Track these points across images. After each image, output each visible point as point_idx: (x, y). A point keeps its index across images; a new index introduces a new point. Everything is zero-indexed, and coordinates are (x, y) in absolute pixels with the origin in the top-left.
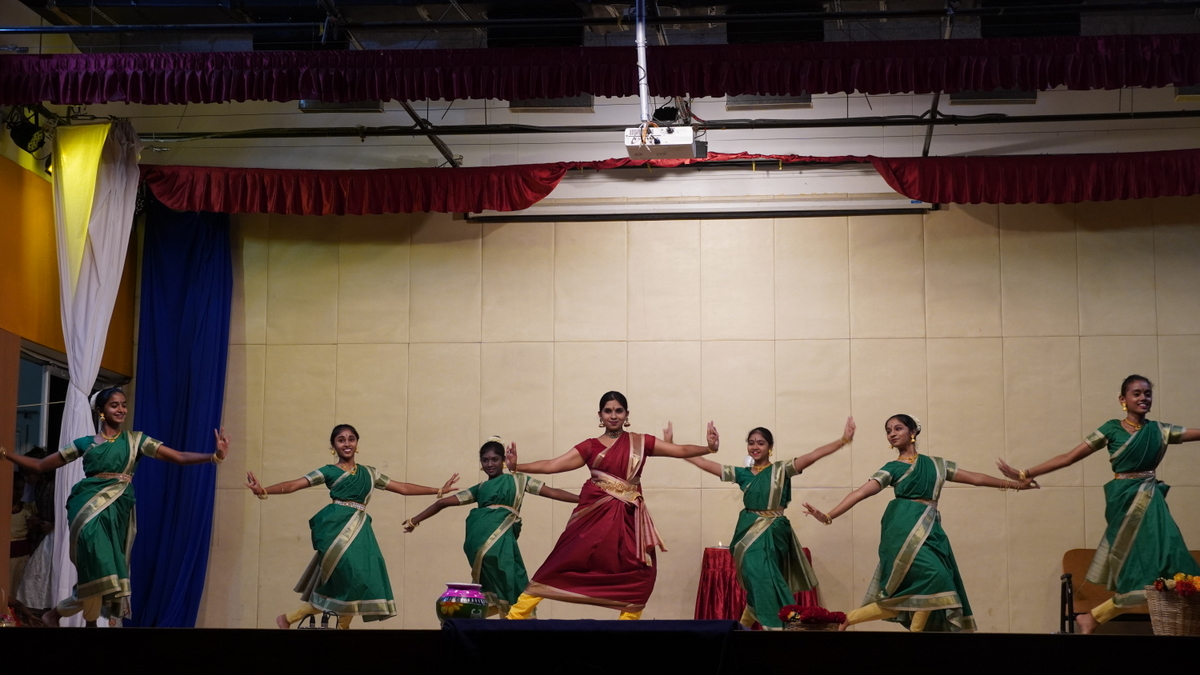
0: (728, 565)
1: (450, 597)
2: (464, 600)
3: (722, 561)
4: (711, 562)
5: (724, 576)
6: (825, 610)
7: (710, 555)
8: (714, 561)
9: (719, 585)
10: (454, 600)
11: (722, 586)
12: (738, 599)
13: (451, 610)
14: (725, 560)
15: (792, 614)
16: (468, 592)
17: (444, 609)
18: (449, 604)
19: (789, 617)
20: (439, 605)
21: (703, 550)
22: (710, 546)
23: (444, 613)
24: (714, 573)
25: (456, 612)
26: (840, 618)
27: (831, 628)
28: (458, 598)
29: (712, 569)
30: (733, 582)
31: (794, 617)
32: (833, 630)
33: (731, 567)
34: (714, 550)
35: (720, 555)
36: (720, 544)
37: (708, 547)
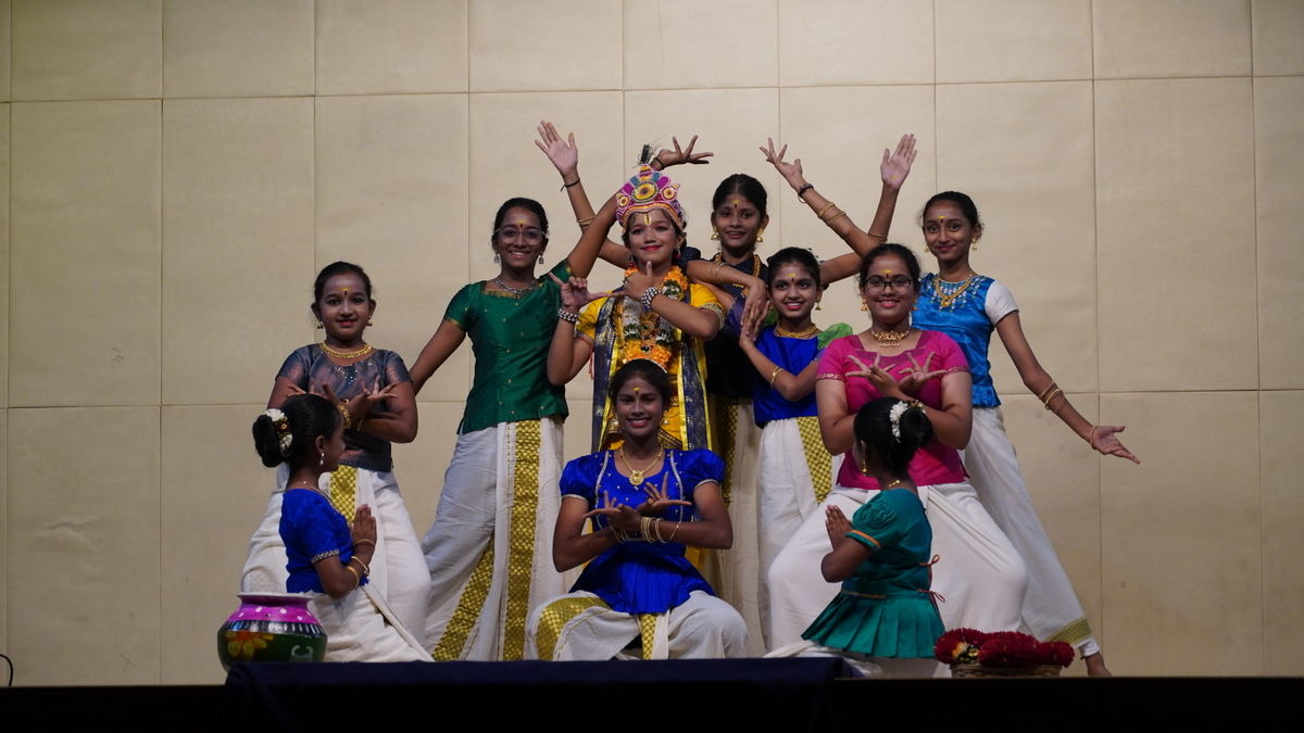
1: (247, 622)
2: (275, 628)
10: (254, 628)
13: (249, 648)
15: (962, 647)
16: (283, 611)
17: (234, 646)
18: (245, 635)
19: (956, 653)
20: (223, 638)
23: (235, 654)
25: (259, 653)
26: (1061, 653)
27: (1045, 673)
28: (264, 623)
31: (965, 655)
32: (1048, 675)
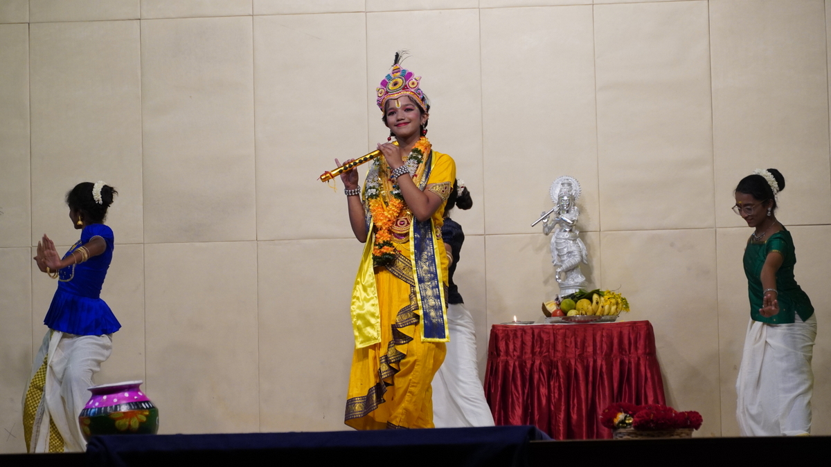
0: (528, 349)
3: (518, 344)
4: (502, 346)
5: (522, 367)
6: (671, 410)
7: (501, 336)
8: (507, 345)
9: (514, 379)
11: (519, 383)
12: (544, 401)
14: (523, 343)
15: (621, 416)
19: (616, 421)
21: (490, 328)
22: (498, 322)
24: (507, 363)
26: (693, 420)
27: (681, 434)
29: (503, 358)
30: (536, 376)
31: (623, 422)
32: (684, 436)
33: (533, 353)
34: (506, 329)
35: (515, 335)
36: (515, 319)
37: (497, 323)
